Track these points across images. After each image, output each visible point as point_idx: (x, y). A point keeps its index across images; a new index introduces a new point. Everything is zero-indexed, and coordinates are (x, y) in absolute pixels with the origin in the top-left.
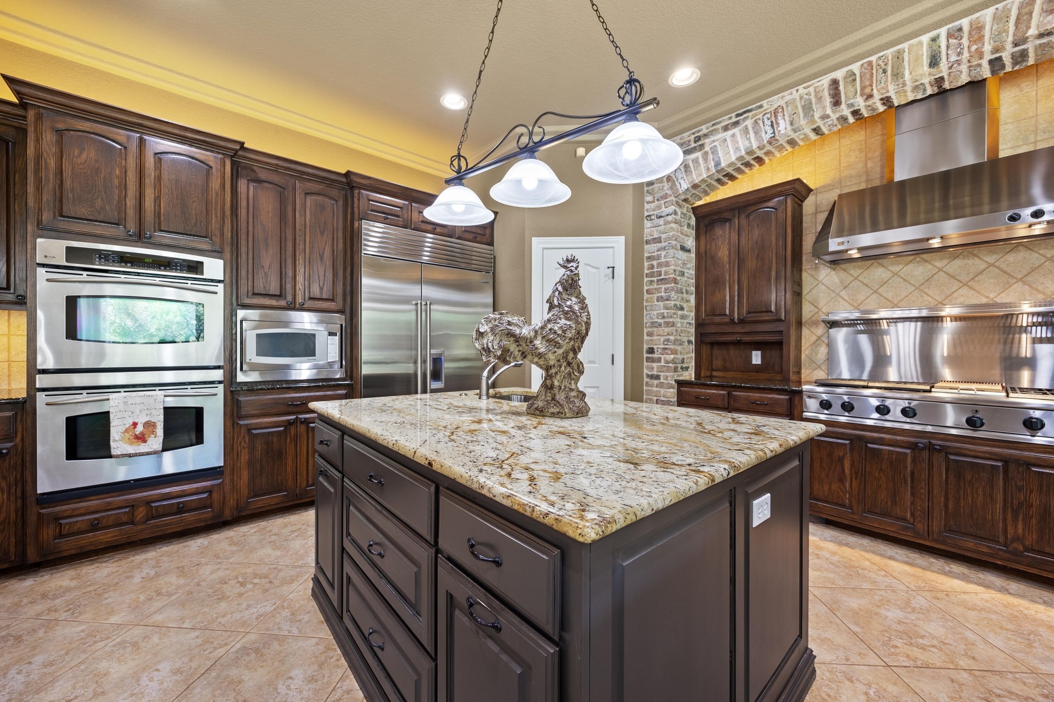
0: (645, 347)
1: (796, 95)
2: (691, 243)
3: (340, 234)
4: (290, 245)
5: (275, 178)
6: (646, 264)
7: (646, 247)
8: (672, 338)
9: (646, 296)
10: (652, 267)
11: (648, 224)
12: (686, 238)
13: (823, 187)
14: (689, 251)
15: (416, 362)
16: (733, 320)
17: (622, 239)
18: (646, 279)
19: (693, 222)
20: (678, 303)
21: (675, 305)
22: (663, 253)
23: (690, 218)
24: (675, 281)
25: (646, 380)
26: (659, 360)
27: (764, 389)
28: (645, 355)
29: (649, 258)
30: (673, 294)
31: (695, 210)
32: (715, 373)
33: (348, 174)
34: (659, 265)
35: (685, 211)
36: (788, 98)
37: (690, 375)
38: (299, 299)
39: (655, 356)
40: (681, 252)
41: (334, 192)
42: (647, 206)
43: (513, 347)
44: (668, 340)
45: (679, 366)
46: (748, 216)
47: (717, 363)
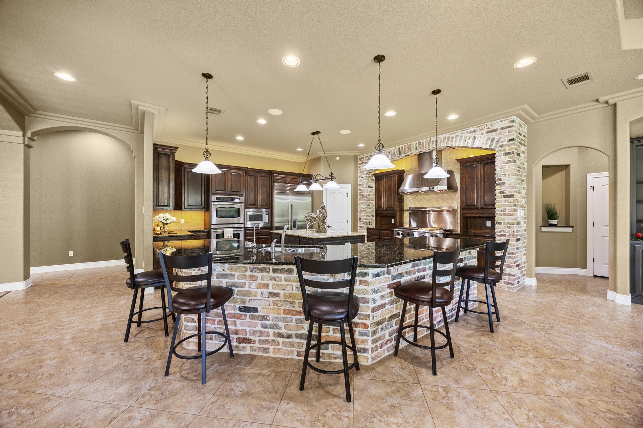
0: (359, 217)
1: (392, 149)
2: (373, 185)
3: (269, 187)
4: (257, 191)
5: (253, 174)
6: (359, 192)
7: (359, 186)
8: (365, 215)
9: (359, 202)
10: (360, 193)
11: (359, 179)
12: (371, 184)
13: (408, 170)
14: (372, 187)
15: (289, 222)
16: (384, 209)
17: (350, 185)
18: (359, 196)
19: (374, 178)
20: (368, 204)
21: (366, 205)
22: (363, 189)
23: (373, 177)
24: (366, 197)
25: (359, 228)
26: (362, 222)
27: (387, 230)
28: (359, 220)
29: (359, 190)
30: (365, 201)
31: (374, 175)
32: (383, 226)
33: (271, 171)
34: (362, 192)
35: (370, 175)
36: (390, 150)
37: (373, 226)
38: (259, 205)
39: (361, 220)
40: (369, 188)
41: (267, 175)
42: (359, 174)
43: (312, 219)
44: (364, 215)
45: (368, 223)
46: (387, 178)
47: (384, 222)
